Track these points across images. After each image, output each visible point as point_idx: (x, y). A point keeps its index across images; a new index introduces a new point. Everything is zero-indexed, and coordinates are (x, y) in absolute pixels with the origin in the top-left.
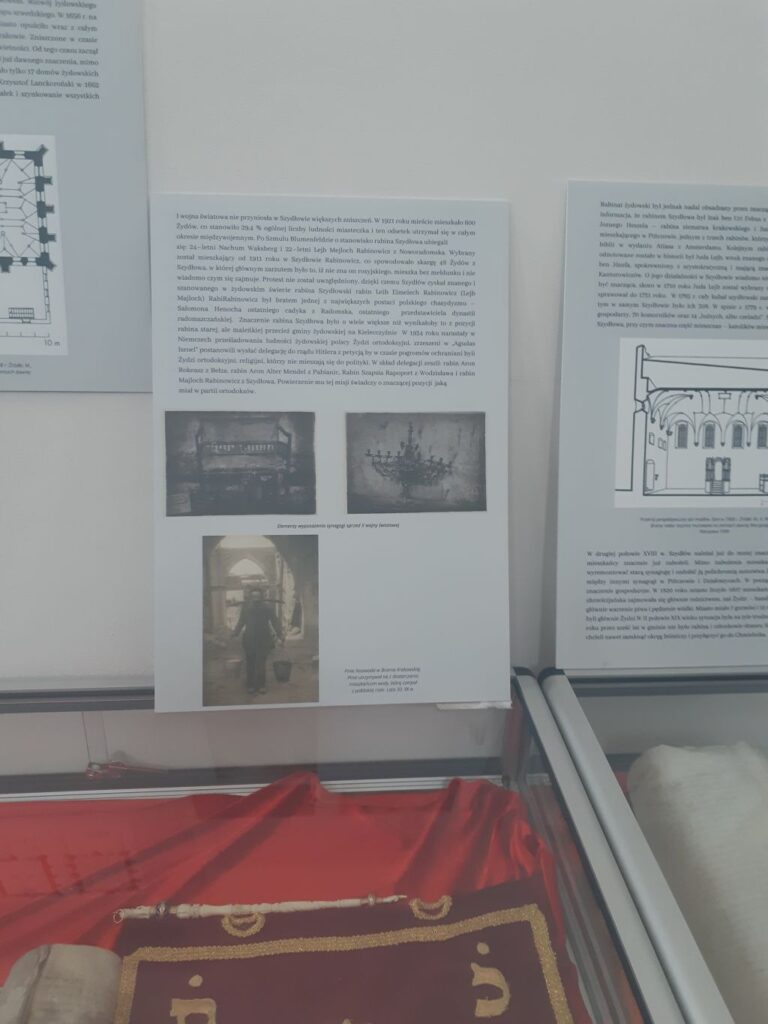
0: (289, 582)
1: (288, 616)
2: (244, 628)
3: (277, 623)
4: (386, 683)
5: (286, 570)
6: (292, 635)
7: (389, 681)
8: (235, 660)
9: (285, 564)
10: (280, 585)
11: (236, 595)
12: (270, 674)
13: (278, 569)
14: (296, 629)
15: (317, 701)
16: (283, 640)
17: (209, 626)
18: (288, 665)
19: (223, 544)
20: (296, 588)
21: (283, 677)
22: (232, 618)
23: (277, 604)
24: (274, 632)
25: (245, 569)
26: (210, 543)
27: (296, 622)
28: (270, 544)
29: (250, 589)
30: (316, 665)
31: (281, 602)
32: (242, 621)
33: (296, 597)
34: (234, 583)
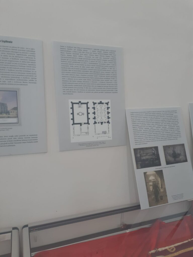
0: (159, 180)
1: (160, 186)
2: (154, 190)
3: (159, 188)
4: (178, 198)
5: (158, 177)
6: (162, 190)
7: (179, 197)
8: (153, 197)
10: (158, 181)
11: (151, 183)
12: (159, 199)
13: (157, 178)
14: (162, 189)
15: (168, 203)
16: (160, 192)
17: (148, 191)
18: (162, 196)
19: (147, 174)
20: (161, 181)
21: (162, 199)
22: (151, 188)
23: (158, 185)
24: (159, 190)
25: (152, 178)
26: (145, 173)
27: (162, 188)
28: (155, 173)
29: (153, 182)
30: (166, 196)
31: (159, 184)
32: (153, 189)
33: (161, 182)
34: (150, 181)
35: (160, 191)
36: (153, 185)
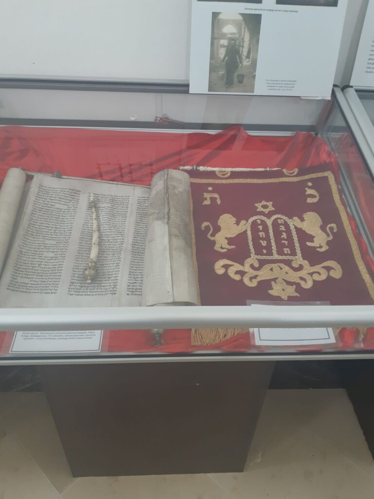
0: (247, 37)
1: (245, 53)
2: (227, 58)
4: (282, 87)
5: (246, 30)
6: (246, 63)
8: (222, 72)
9: (246, 28)
10: (243, 39)
11: (224, 42)
13: (243, 31)
14: (248, 60)
15: (253, 92)
16: (242, 65)
17: (213, 56)
18: (243, 76)
19: (221, 17)
20: (250, 40)
21: (240, 82)
23: (241, 48)
24: (238, 61)
25: (229, 29)
26: (215, 15)
27: (248, 57)
28: (241, 18)
29: (231, 39)
30: (254, 77)
31: (243, 47)
32: (226, 55)
33: (249, 45)
34: (223, 36)
35: (241, 62)
36: (227, 47)
